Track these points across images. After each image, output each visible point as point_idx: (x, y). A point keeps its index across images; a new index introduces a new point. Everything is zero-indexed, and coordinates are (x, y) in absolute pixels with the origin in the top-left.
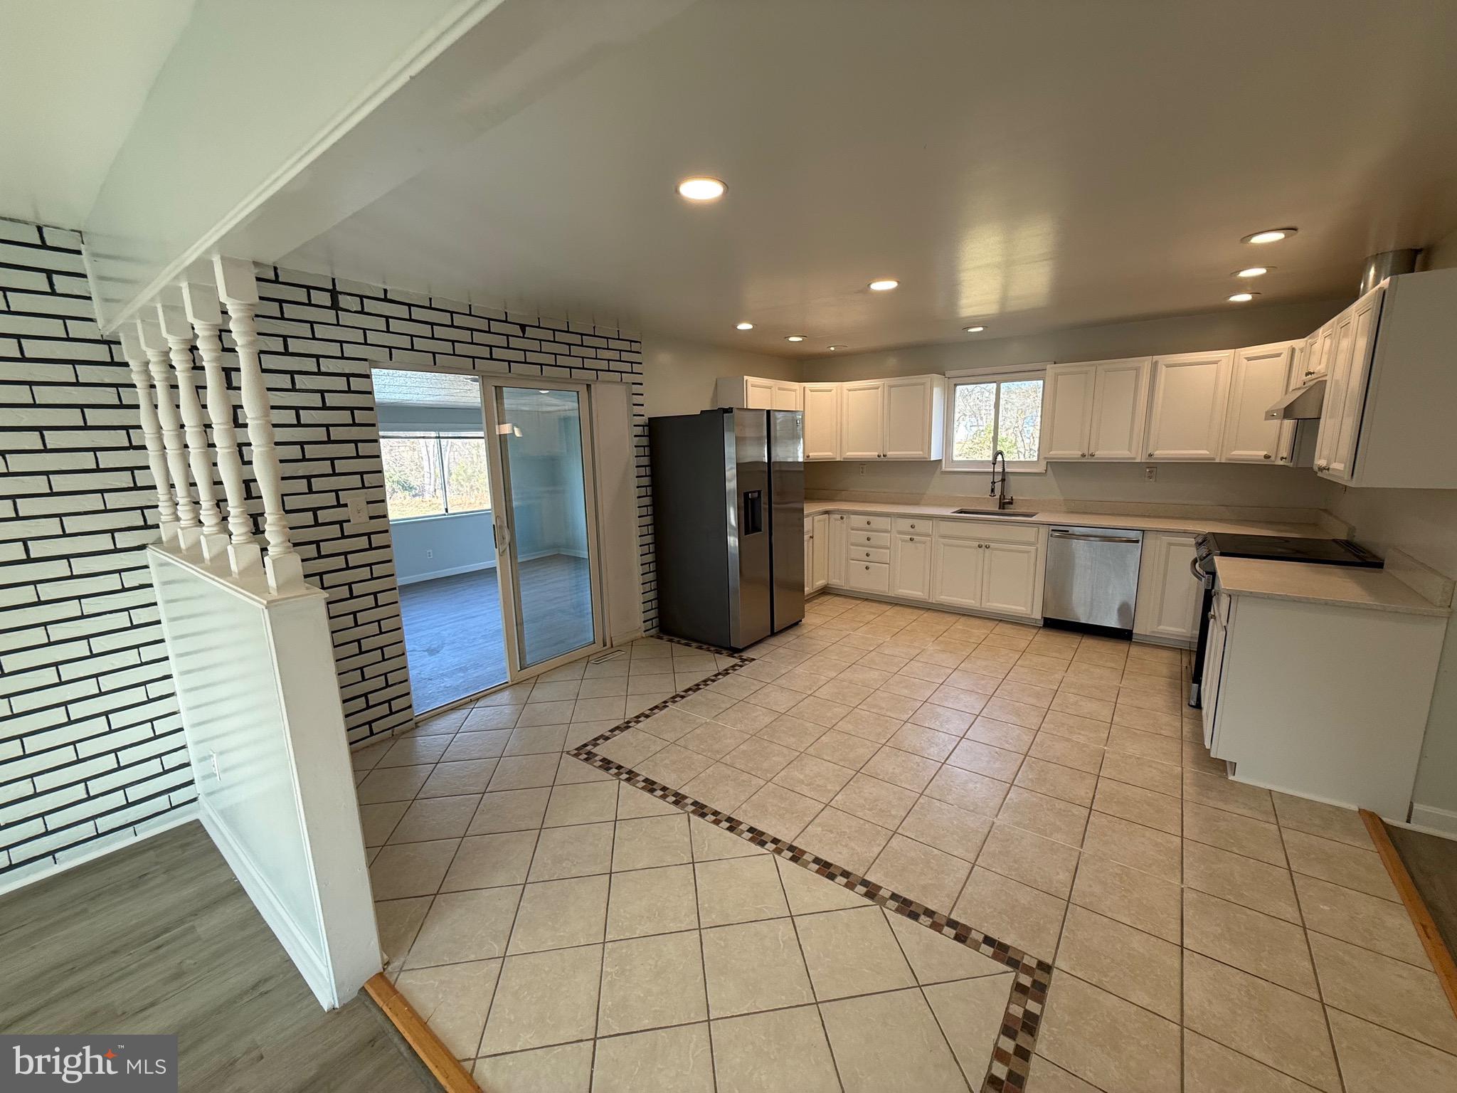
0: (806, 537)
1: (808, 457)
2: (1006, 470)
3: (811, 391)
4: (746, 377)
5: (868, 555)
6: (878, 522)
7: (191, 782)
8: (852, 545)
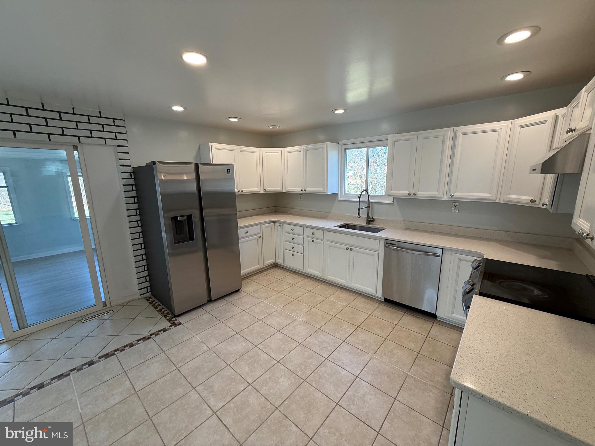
2: (370, 200)
3: (266, 153)
4: (210, 144)
5: (293, 248)
6: (297, 230)
8: (286, 241)
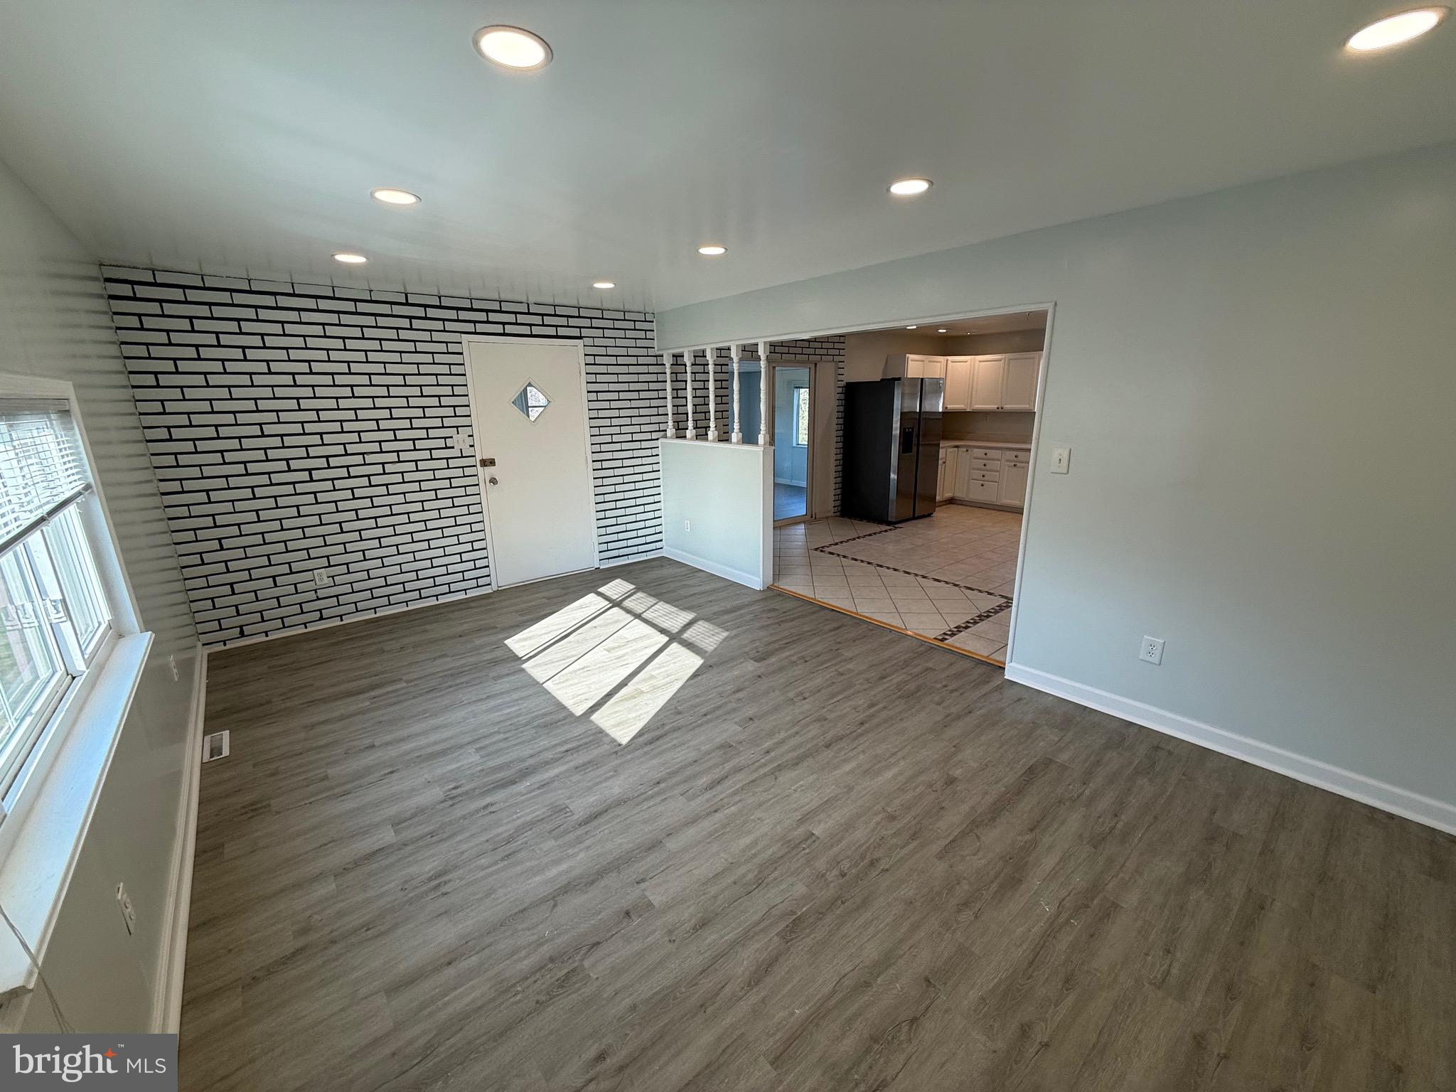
0: (940, 462)
1: (946, 408)
3: (952, 362)
4: (907, 355)
5: (983, 476)
6: (992, 453)
7: (661, 540)
8: (973, 469)
